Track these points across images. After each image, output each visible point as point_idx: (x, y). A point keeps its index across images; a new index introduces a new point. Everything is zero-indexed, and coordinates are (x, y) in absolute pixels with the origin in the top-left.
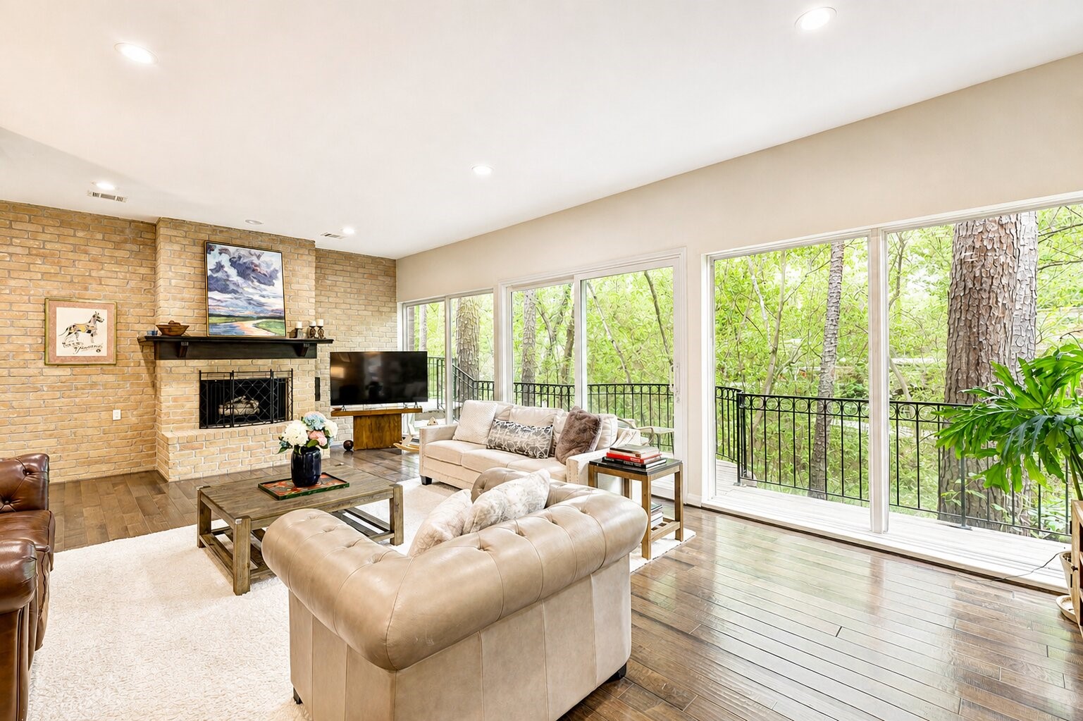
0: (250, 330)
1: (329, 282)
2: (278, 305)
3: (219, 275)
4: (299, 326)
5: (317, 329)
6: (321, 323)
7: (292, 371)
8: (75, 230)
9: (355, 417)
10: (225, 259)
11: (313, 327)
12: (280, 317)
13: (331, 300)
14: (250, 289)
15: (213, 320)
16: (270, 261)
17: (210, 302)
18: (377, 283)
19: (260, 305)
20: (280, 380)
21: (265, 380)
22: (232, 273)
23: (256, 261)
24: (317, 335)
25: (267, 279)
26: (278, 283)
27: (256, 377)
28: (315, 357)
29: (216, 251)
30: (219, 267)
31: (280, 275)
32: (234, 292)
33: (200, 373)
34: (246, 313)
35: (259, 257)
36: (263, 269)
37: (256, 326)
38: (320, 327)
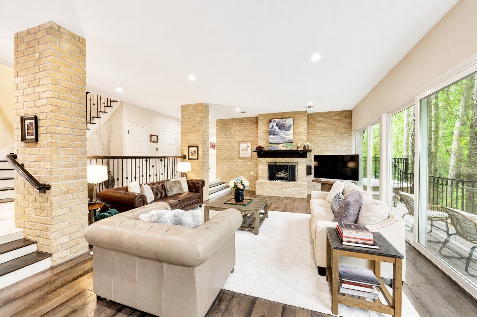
0: (281, 147)
1: (316, 126)
2: (291, 137)
3: (273, 129)
4: (299, 145)
5: (306, 146)
6: (308, 143)
7: (297, 162)
8: (244, 123)
9: (322, 184)
10: (275, 124)
11: (305, 145)
12: (292, 142)
13: (318, 133)
14: (282, 133)
15: (270, 145)
16: (289, 122)
17: (270, 139)
18: (342, 123)
19: (284, 138)
20: (292, 166)
21: (286, 165)
22: (277, 128)
23: (284, 122)
24: (306, 148)
25: (288, 129)
26: (292, 130)
27: (283, 164)
28: (306, 157)
29: (272, 122)
30: (273, 126)
31: (292, 127)
32: (277, 135)
33: (268, 162)
34: (280, 142)
35: (285, 121)
36: (287, 125)
37: (283, 146)
38: (308, 145)
